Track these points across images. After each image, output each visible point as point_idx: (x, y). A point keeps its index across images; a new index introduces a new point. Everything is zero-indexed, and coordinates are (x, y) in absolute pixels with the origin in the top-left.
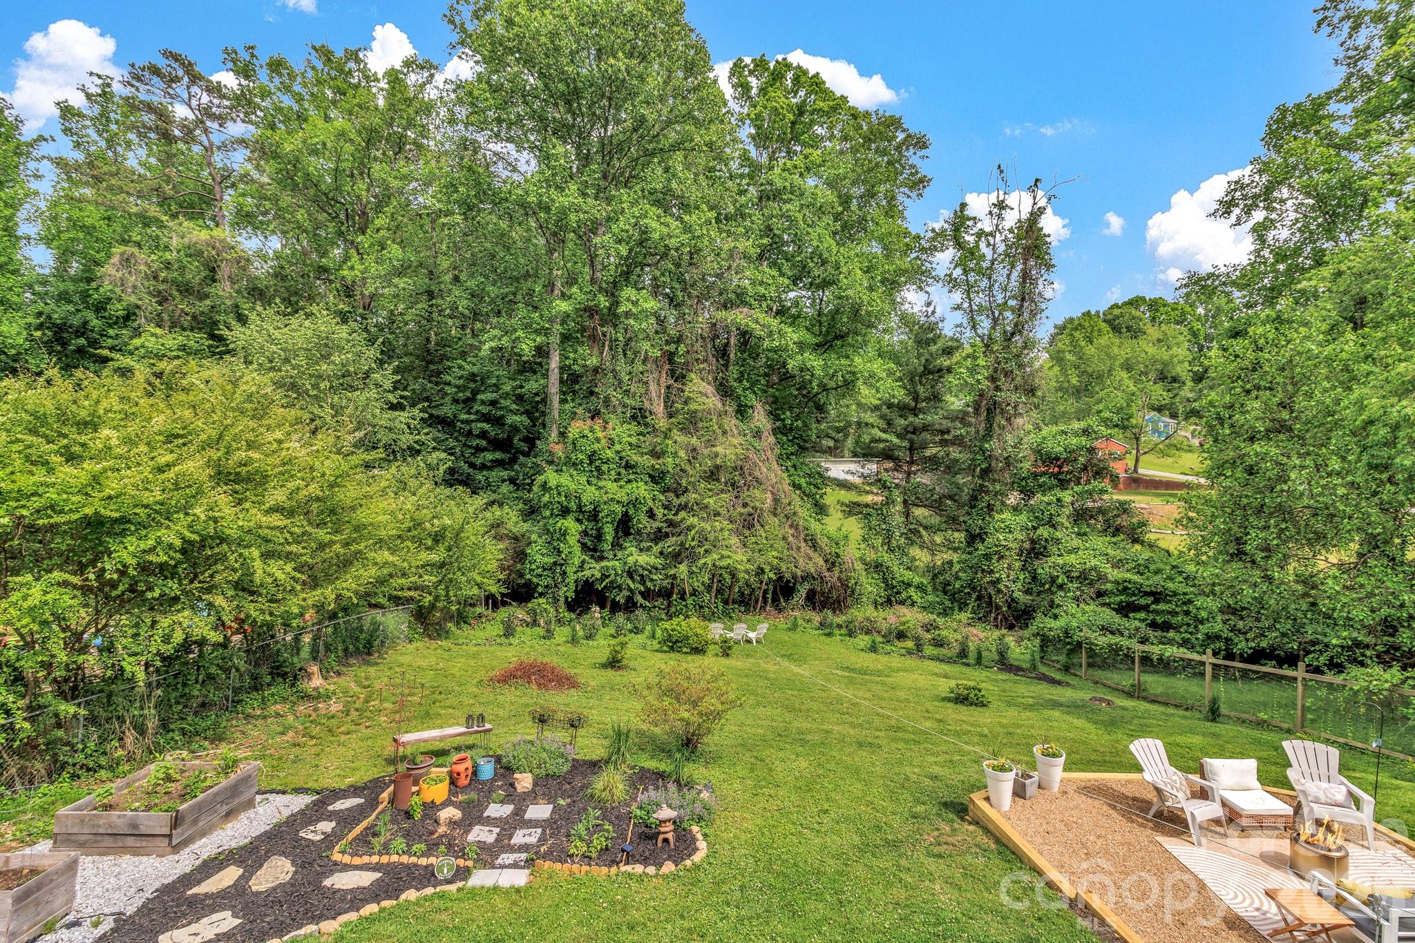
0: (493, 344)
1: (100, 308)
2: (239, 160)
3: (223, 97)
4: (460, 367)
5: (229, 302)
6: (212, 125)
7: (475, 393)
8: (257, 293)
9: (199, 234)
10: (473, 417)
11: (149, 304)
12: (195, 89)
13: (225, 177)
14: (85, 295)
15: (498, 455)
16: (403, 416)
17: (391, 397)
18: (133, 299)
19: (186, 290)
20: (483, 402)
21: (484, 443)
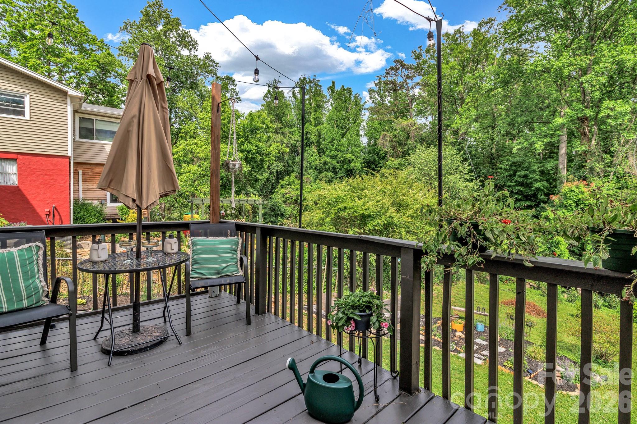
0: (519, 147)
1: (378, 154)
2: (417, 91)
3: (412, 69)
4: (507, 160)
5: (413, 146)
6: (409, 81)
7: (515, 171)
8: (422, 141)
9: (404, 122)
10: (513, 184)
11: (390, 150)
12: (404, 70)
13: (413, 99)
14: (374, 150)
15: (528, 203)
16: (471, 185)
17: (466, 176)
18: (386, 150)
19: (401, 144)
20: (520, 176)
21: (520, 197)
